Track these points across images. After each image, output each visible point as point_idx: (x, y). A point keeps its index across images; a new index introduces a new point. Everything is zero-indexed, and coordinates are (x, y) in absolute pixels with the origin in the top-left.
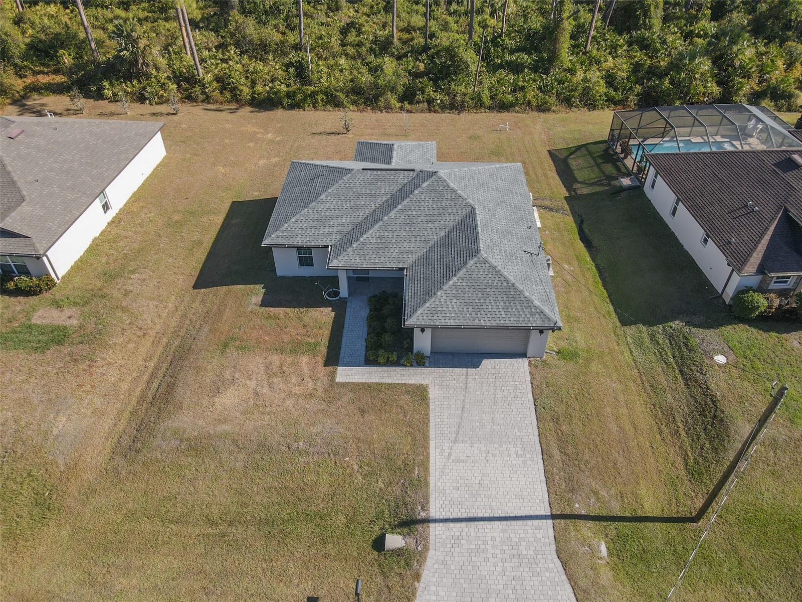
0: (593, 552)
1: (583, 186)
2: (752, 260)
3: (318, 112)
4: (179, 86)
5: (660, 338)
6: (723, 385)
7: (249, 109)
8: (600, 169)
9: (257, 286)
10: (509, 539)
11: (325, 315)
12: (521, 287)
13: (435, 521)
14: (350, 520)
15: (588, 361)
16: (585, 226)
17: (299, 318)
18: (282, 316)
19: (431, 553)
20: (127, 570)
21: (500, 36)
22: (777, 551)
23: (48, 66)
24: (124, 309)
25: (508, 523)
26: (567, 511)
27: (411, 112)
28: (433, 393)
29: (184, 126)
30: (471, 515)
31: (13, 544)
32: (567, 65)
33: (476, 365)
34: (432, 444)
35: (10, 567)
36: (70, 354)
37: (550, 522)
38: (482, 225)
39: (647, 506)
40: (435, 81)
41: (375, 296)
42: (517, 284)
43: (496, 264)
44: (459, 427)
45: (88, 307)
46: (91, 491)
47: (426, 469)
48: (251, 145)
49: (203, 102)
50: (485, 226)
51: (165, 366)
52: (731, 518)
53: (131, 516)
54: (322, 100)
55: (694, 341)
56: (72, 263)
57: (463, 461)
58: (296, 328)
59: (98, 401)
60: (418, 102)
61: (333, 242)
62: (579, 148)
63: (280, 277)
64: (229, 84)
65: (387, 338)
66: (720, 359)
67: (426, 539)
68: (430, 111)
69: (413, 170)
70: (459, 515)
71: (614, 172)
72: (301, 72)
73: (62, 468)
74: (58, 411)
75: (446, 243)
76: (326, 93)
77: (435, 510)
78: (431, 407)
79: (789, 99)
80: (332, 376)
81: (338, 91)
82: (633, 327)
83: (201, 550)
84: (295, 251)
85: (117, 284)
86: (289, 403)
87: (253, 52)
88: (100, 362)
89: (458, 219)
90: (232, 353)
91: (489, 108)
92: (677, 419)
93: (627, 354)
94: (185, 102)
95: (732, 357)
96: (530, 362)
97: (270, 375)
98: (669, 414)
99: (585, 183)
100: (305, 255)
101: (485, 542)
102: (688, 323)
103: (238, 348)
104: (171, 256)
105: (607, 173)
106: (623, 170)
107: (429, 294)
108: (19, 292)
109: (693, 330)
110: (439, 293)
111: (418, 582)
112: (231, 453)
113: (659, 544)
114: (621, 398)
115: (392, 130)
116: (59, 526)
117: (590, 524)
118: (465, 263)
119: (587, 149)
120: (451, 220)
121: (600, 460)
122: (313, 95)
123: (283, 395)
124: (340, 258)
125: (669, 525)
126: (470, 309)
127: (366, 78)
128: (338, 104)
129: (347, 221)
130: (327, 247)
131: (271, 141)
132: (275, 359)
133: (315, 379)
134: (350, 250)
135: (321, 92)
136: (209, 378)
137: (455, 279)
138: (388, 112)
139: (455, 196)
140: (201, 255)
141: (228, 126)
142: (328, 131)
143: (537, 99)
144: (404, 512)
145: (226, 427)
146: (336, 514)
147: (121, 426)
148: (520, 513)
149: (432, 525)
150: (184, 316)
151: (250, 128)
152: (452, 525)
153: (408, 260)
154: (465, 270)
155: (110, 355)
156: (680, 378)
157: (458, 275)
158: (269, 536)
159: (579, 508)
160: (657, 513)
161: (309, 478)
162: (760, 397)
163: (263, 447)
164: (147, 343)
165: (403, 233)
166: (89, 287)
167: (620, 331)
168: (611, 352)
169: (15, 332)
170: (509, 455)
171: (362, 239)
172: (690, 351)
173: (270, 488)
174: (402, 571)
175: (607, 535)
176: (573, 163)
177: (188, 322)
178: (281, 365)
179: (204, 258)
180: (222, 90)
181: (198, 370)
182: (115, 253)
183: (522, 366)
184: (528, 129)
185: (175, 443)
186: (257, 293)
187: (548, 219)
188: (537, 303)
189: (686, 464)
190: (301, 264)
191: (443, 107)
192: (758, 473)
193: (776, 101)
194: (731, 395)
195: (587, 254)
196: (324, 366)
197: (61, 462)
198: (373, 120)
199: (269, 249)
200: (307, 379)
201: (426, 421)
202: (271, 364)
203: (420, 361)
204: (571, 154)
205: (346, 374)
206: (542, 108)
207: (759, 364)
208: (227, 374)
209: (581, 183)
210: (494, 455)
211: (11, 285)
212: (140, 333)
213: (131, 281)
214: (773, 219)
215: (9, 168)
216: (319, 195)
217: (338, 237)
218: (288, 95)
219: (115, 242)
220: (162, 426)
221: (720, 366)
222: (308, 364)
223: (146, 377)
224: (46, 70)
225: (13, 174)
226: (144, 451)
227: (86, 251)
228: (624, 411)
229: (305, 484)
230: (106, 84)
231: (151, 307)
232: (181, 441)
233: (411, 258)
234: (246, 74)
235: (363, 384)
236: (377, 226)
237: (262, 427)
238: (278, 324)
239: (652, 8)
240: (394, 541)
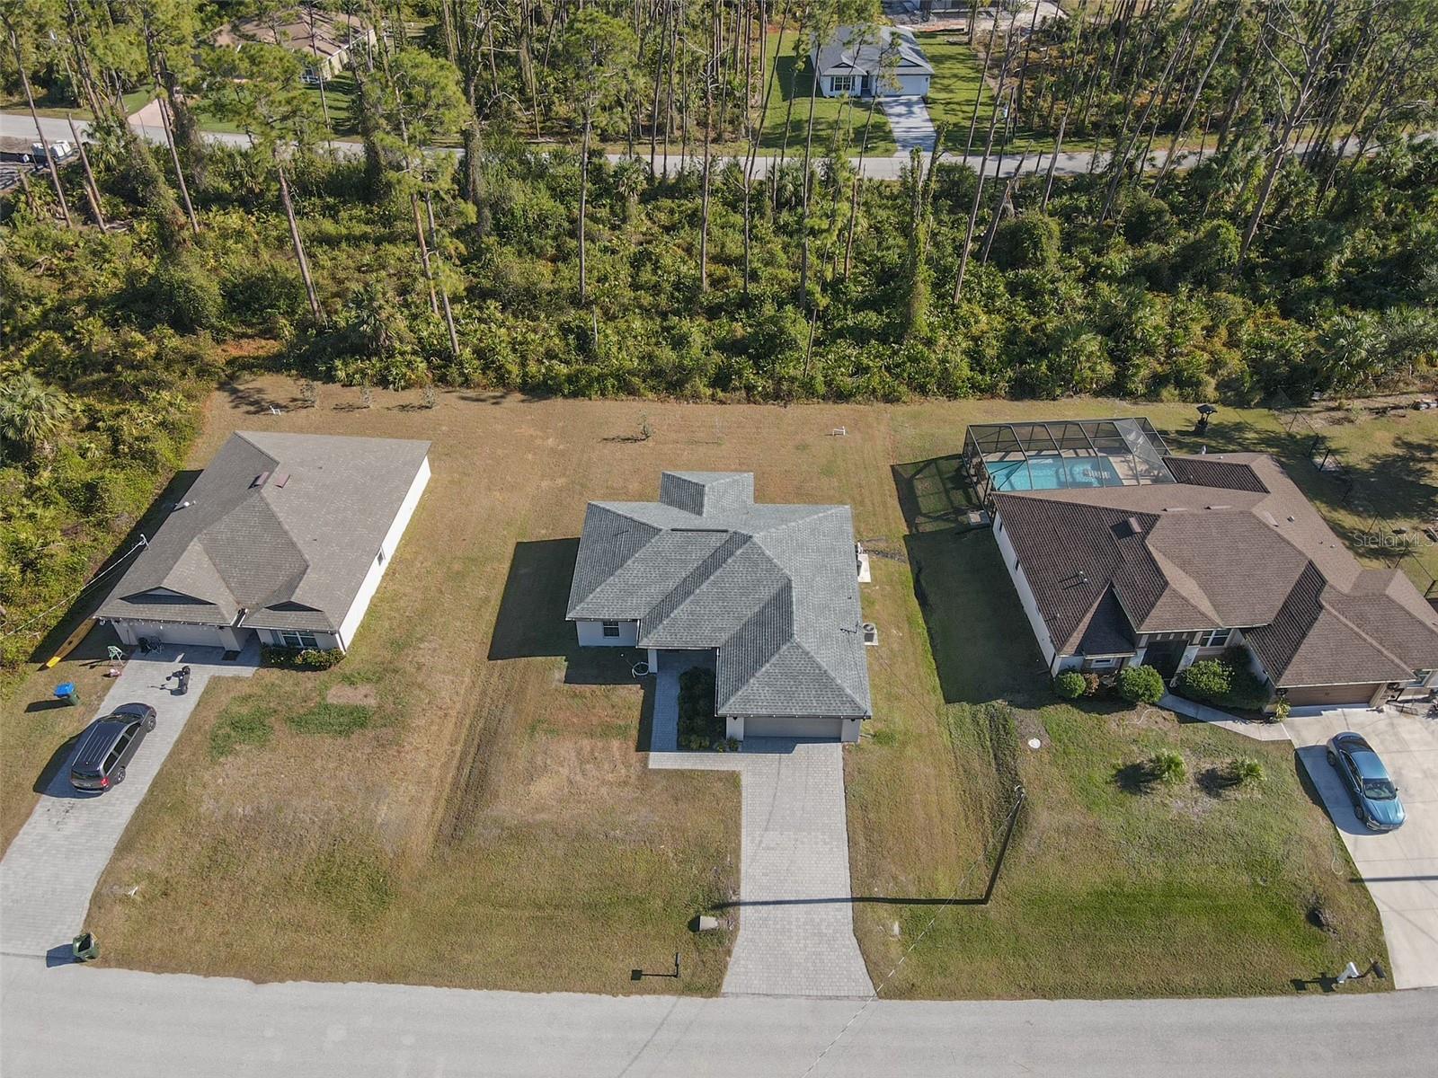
0: (887, 931)
1: (927, 520)
2: (1071, 640)
3: (607, 403)
4: (429, 362)
5: (981, 716)
6: (1031, 770)
7: (519, 396)
8: (949, 498)
9: (559, 658)
10: (812, 920)
11: (632, 694)
12: (833, 674)
13: (746, 904)
14: (667, 904)
15: (904, 744)
16: (922, 577)
17: (607, 697)
18: (588, 694)
19: (741, 932)
20: (469, 948)
21: (842, 280)
22: (1053, 930)
23: (251, 325)
24: (421, 687)
25: (812, 905)
26: (867, 895)
27: (725, 403)
28: (745, 780)
29: (444, 428)
30: (779, 899)
31: (361, 926)
32: (925, 332)
33: (789, 750)
34: (744, 831)
35: (363, 946)
36: (377, 738)
37: (851, 904)
38: (798, 600)
39: (941, 889)
40: (756, 359)
41: (685, 673)
42: (829, 671)
43: (809, 649)
44: (770, 813)
45: (382, 685)
46: (422, 878)
47: (738, 857)
48: (530, 456)
49: (460, 386)
50: (800, 602)
51: (473, 750)
52: (1017, 900)
53: (463, 900)
54: (613, 387)
55: (1013, 723)
56: (355, 631)
57: (773, 849)
58: (604, 709)
59: (413, 789)
60: (735, 389)
61: (642, 616)
62: (928, 463)
63: (584, 647)
64: (493, 362)
65: (700, 722)
66: (1034, 743)
67: (736, 920)
68: (749, 402)
69: (726, 531)
70: (768, 899)
71: (964, 502)
72: (583, 342)
73: (391, 856)
74: (379, 799)
75: (760, 621)
76: (617, 377)
77: (745, 895)
78: (744, 794)
79: (1197, 387)
80: (645, 762)
81: (634, 375)
82: (956, 705)
83: (532, 930)
84: (600, 623)
85: (407, 655)
86: (604, 790)
87: (519, 305)
88: (408, 747)
89: (773, 591)
90: (541, 737)
91: (824, 398)
92: (984, 805)
93: (946, 736)
94: (437, 386)
95: (1047, 741)
96: (844, 747)
97: (582, 762)
98: (977, 801)
99: (929, 517)
100: (611, 628)
101: (790, 923)
102: (1011, 703)
103: (546, 732)
104: (459, 619)
105: (956, 504)
106: (975, 500)
107: (741, 680)
108: (307, 667)
109: (1014, 710)
110: (751, 681)
111: (730, 956)
112: (551, 841)
113: (948, 924)
114: (933, 783)
115: (702, 435)
116: (399, 909)
117: (887, 906)
118: (779, 648)
119: (937, 468)
120: (766, 593)
121: (903, 847)
122: (601, 378)
123: (596, 783)
124: (650, 636)
125: (961, 906)
126: (782, 698)
127: (667, 355)
128: (632, 392)
129: (656, 591)
130: (636, 620)
131: (553, 451)
132: (586, 743)
133: (628, 766)
134: (661, 626)
135: (611, 375)
136: (521, 765)
137: (768, 665)
138: (696, 403)
139: (771, 567)
140: (490, 615)
141: (499, 427)
142: (623, 435)
143: (883, 387)
144: (717, 896)
145: (544, 816)
146: (654, 898)
147: (440, 814)
148: (823, 897)
149: (742, 908)
150: (484, 693)
151: (527, 431)
152: (760, 907)
153: (720, 639)
154: (777, 656)
155: (415, 739)
156: (993, 762)
157: (771, 662)
158: (593, 919)
159: (877, 891)
160: (951, 896)
161: (628, 865)
162: (1064, 784)
163: (582, 835)
164: (450, 725)
165: (716, 609)
166: (379, 659)
167: (943, 709)
168: (931, 733)
169: (314, 714)
170: (816, 843)
171: (672, 615)
172: (1007, 734)
173: (590, 875)
174: (716, 948)
175: (901, 916)
176: (921, 486)
177: (488, 700)
178: (592, 751)
179: (494, 620)
180: (485, 369)
181: (509, 756)
182: (396, 615)
183: (836, 750)
184: (870, 431)
185: (496, 832)
186: (557, 667)
187: (881, 569)
188: (848, 691)
189: (985, 850)
190: (606, 635)
191: (766, 397)
192: (1049, 858)
193: (1181, 389)
194: (1037, 782)
195: (920, 615)
196: (637, 751)
197: (388, 849)
198: (678, 416)
199: (573, 623)
200: (620, 766)
201: (737, 809)
202: (582, 749)
203: (733, 746)
204: (918, 472)
205: (660, 760)
206: (890, 398)
207: (1071, 748)
208: (539, 760)
209: (925, 515)
210: (803, 843)
211: (299, 660)
212: (440, 713)
213: (421, 652)
214: (1099, 594)
215: (287, 527)
216: (624, 560)
217: (647, 611)
218: (570, 379)
219: (394, 601)
220: (481, 815)
221: (1033, 751)
222: (619, 748)
223: (455, 762)
224: (249, 331)
225: (290, 533)
226: (468, 839)
227: (366, 614)
228: (934, 798)
229: (624, 871)
230: (338, 363)
231: (447, 682)
232: (502, 830)
233: (724, 637)
234: (514, 344)
235: (676, 771)
236: (688, 601)
237: (579, 815)
238: (585, 705)
239: (1044, 240)
240: (708, 922)
